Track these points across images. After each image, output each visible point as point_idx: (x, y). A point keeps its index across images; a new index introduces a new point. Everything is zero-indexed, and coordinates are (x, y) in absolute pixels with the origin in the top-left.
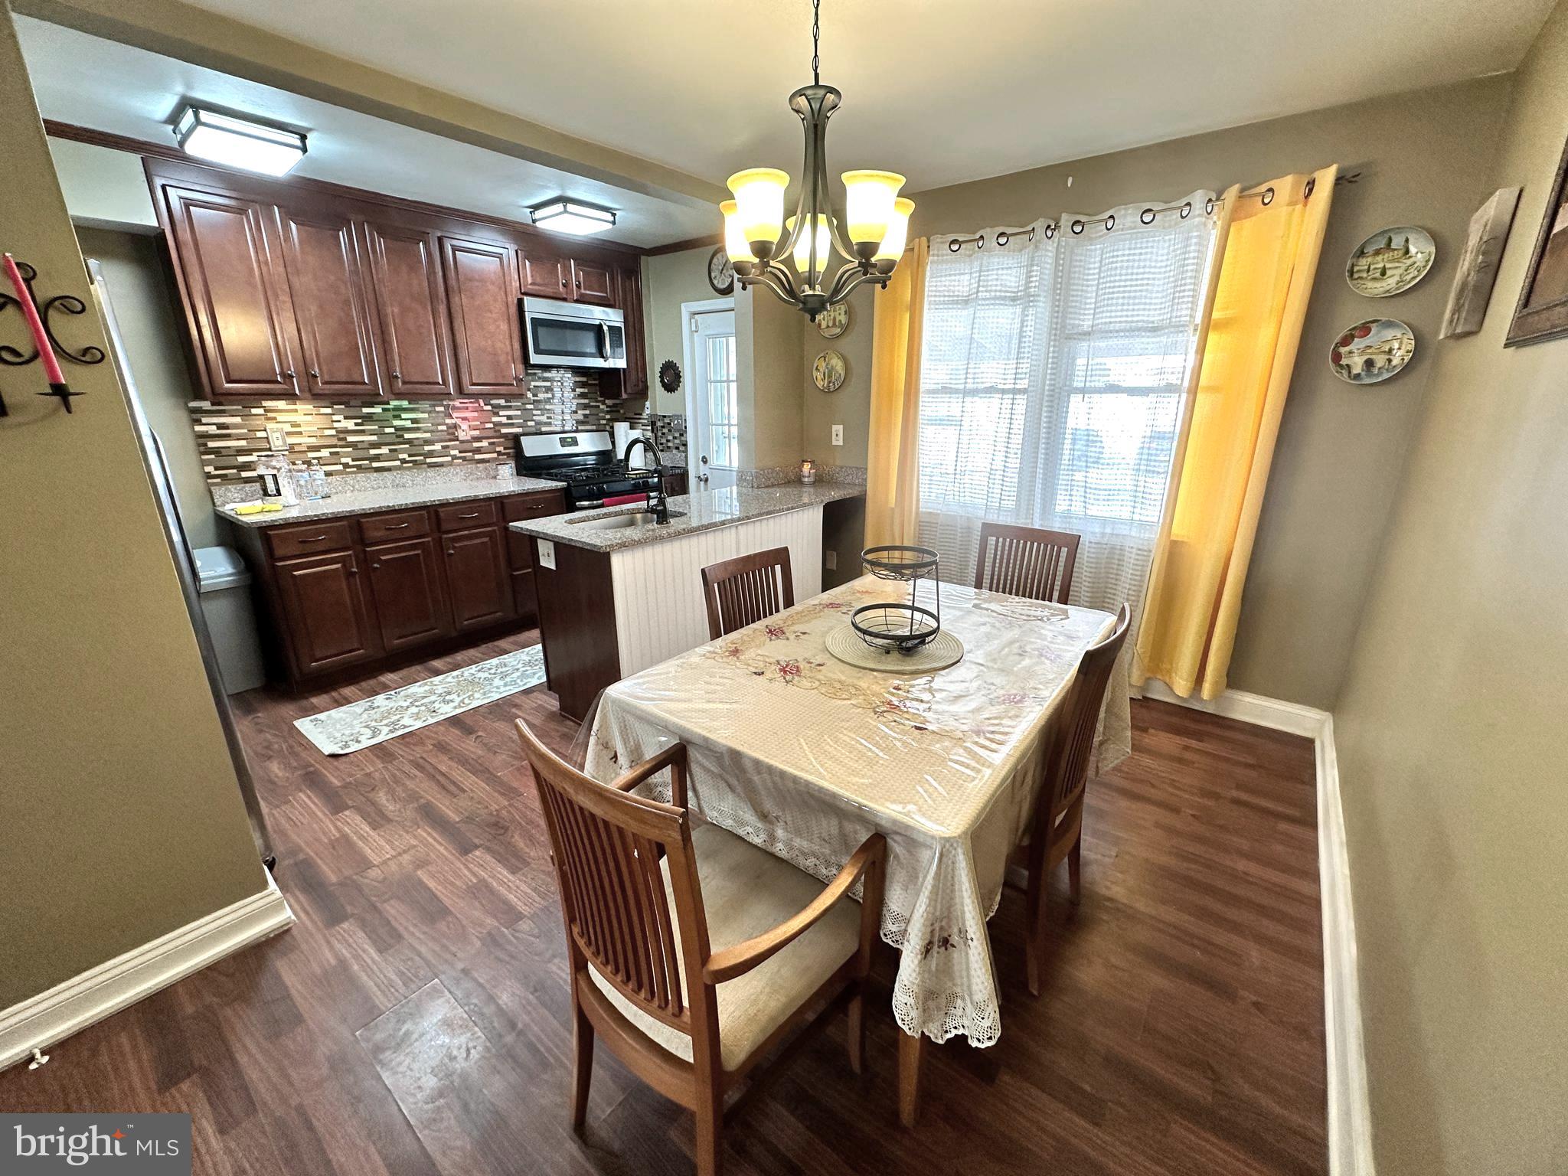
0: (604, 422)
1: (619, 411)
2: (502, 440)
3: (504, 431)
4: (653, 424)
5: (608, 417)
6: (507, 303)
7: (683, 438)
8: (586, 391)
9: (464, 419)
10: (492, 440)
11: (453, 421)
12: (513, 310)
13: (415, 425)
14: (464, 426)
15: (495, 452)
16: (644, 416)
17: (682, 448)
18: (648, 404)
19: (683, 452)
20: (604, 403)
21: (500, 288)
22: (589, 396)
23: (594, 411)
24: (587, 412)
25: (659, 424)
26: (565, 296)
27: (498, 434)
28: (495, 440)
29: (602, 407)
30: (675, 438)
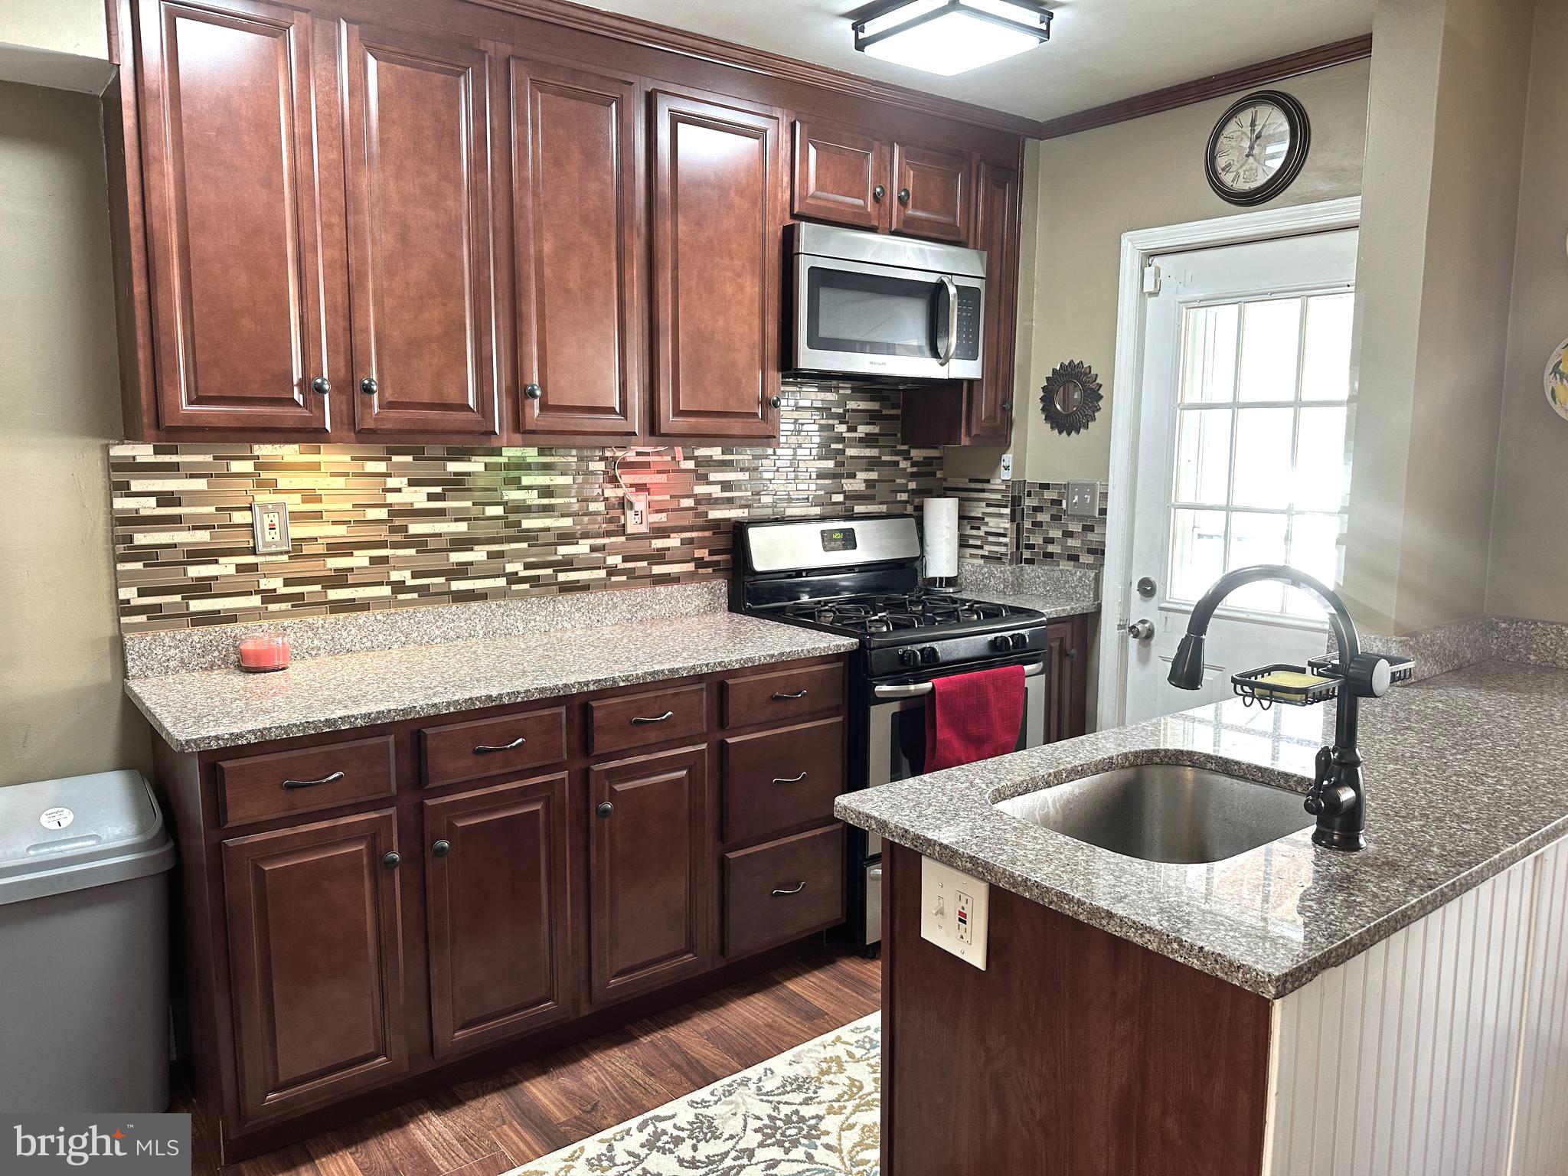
0: (904, 497)
1: (934, 474)
2: (707, 534)
3: (715, 514)
4: (1015, 502)
5: (912, 485)
6: (763, 236)
7: (1090, 536)
8: (876, 430)
9: (641, 488)
10: (688, 535)
11: (620, 492)
12: (773, 252)
13: (545, 501)
14: (640, 502)
15: (693, 560)
16: (996, 483)
17: (1086, 559)
18: (1008, 458)
19: (1089, 566)
20: (906, 456)
21: (754, 203)
22: (882, 441)
23: (887, 472)
24: (874, 475)
25: (1028, 502)
26: (875, 223)
27: (701, 521)
28: (694, 534)
29: (903, 464)
30: (1068, 534)
